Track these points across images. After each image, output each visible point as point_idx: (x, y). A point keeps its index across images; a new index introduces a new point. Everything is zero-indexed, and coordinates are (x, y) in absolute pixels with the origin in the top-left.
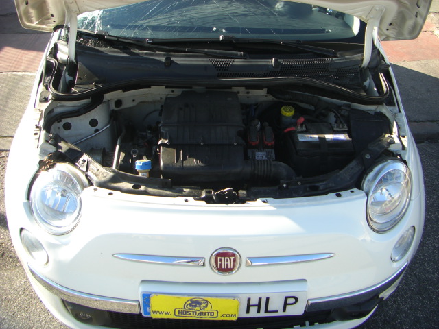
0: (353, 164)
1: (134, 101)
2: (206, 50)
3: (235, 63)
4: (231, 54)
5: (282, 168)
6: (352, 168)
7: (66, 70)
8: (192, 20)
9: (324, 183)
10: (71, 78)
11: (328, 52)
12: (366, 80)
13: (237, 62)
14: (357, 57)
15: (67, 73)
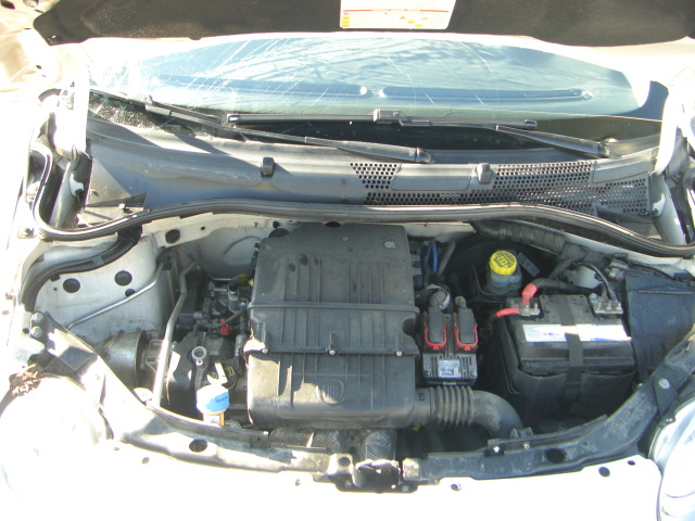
0: (635, 401)
1: (203, 228)
2: (345, 142)
3: (402, 174)
4: (396, 153)
5: (493, 407)
6: (632, 410)
7: (71, 170)
8: (321, 69)
9: (576, 442)
10: (80, 186)
11: (590, 146)
12: (657, 199)
13: (408, 171)
14: (645, 155)
15: (72, 176)
